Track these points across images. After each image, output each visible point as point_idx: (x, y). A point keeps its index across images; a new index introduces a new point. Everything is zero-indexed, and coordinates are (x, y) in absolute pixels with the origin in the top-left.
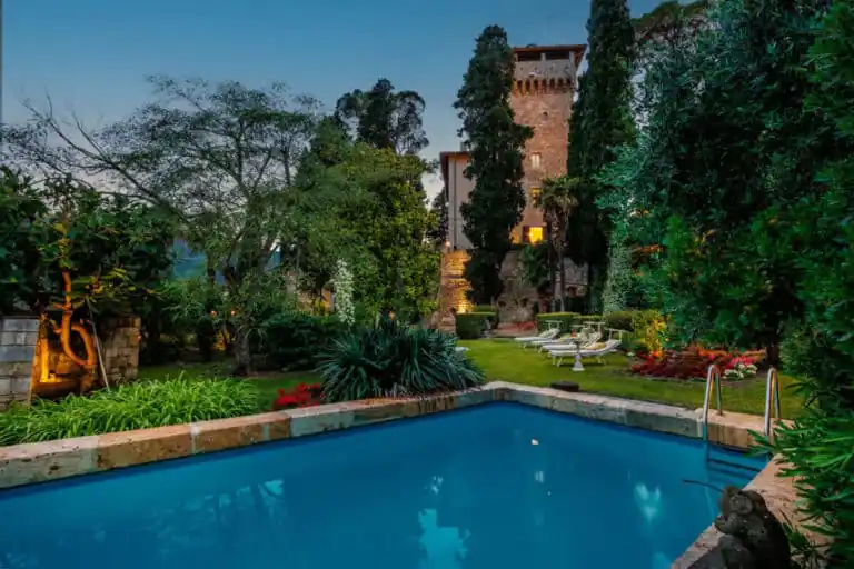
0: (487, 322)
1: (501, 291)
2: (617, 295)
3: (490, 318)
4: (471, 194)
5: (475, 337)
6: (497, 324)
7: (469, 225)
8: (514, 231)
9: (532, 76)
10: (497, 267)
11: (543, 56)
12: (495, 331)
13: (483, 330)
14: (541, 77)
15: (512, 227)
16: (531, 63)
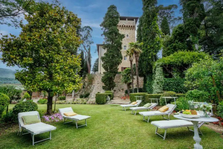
0: (109, 97)
1: (115, 86)
2: (159, 86)
3: (110, 95)
4: (105, 54)
5: (103, 103)
6: (113, 98)
7: (104, 64)
8: (119, 66)
9: (124, 24)
10: (113, 78)
11: (127, 19)
12: (112, 100)
13: (107, 101)
14: (126, 25)
15: (118, 65)
16: (124, 21)
